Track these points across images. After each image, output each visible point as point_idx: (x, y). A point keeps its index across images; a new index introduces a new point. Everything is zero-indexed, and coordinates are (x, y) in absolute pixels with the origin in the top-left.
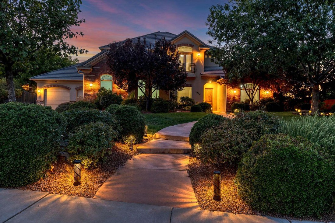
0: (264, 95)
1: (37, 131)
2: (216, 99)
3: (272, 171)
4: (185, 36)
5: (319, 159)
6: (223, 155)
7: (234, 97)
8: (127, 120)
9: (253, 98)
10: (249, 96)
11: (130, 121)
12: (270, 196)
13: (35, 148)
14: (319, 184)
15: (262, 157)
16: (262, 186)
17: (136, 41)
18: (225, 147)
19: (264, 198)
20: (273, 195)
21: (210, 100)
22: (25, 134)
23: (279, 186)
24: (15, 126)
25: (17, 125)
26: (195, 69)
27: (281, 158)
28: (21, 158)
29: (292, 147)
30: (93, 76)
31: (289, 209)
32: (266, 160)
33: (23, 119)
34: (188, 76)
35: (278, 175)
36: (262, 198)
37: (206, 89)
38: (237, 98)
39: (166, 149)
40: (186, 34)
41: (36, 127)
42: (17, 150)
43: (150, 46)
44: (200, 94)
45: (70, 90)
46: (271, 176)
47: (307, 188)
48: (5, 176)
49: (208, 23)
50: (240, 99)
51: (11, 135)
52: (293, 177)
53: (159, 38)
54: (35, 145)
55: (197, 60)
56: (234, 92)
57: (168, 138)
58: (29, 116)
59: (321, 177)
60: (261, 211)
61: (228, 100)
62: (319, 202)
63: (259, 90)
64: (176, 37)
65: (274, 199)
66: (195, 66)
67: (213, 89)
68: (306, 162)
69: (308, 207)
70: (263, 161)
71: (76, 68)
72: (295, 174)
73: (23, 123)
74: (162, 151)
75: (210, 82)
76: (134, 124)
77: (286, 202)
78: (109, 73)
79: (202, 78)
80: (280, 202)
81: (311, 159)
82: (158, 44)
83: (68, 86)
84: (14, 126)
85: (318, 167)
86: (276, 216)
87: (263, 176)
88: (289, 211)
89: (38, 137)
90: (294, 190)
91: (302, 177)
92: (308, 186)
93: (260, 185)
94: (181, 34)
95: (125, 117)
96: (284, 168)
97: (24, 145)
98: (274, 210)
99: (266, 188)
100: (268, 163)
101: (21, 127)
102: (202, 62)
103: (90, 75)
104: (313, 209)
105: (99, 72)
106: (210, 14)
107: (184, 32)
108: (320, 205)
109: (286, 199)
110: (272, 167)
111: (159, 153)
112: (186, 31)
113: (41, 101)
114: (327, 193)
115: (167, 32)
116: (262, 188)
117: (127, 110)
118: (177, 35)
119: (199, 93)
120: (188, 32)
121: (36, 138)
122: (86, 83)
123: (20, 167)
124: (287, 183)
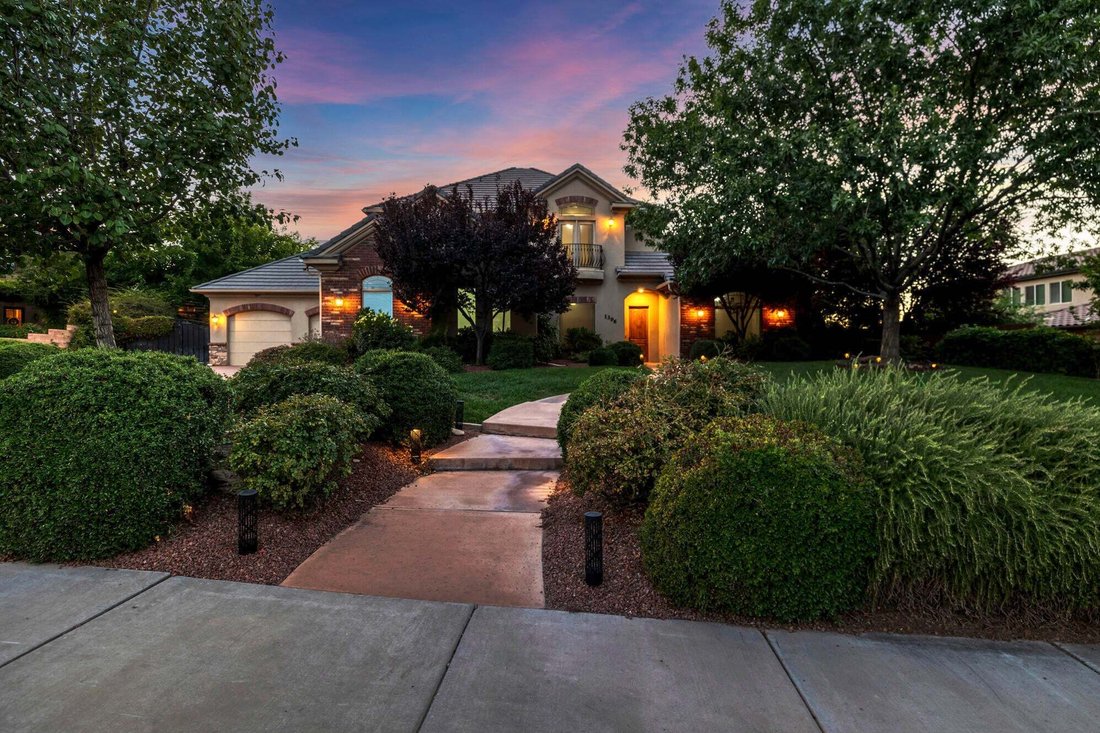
0: (773, 321)
1: (143, 419)
2: (656, 332)
3: (717, 508)
4: (577, 178)
5: (835, 477)
6: (616, 472)
7: (698, 327)
8: (403, 389)
9: (744, 329)
10: (736, 323)
11: (413, 390)
12: (713, 571)
13: (136, 462)
14: (832, 539)
15: (697, 475)
16: (696, 548)
17: (450, 192)
18: (623, 451)
19: (701, 577)
20: (721, 569)
21: (640, 334)
22: (111, 427)
23: (735, 547)
24: (86, 408)
25: (90, 405)
26: (601, 260)
27: (740, 475)
28: (100, 486)
29: (770, 446)
30: (345, 281)
31: (762, 602)
32: (705, 481)
33: (107, 390)
34: (579, 277)
35: (732, 517)
36: (695, 576)
37: (631, 307)
38: (705, 329)
39: (501, 460)
40: (577, 174)
41: (141, 408)
42: (90, 467)
43: (484, 204)
44: (615, 322)
45: (291, 316)
46: (715, 521)
47: (802, 550)
48: (59, 532)
49: (626, 144)
50: (713, 331)
51: (75, 431)
52: (768, 524)
53: (505, 183)
54: (136, 454)
55: (606, 237)
56: (699, 314)
57: (515, 431)
58: (124, 382)
59: (836, 521)
60: (696, 610)
61: (684, 333)
62: (833, 583)
63: (761, 307)
64: (555, 178)
65: (724, 578)
66: (601, 251)
67: (647, 307)
68: (802, 484)
69: (807, 597)
70: (698, 484)
71: (301, 261)
72: (774, 515)
73: (106, 399)
74: (493, 465)
75: (641, 290)
76: (423, 399)
77: (752, 585)
78: (383, 273)
79: (619, 282)
80: (739, 586)
81: (816, 476)
82: (503, 199)
83: (288, 306)
84: (82, 407)
85: (828, 498)
86: (733, 623)
87: (697, 522)
88: (761, 607)
89: (146, 434)
90: (771, 556)
91: (791, 521)
92: (805, 543)
93: (691, 545)
94: (566, 173)
95: (400, 380)
96: (747, 501)
97: (107, 454)
98: (724, 606)
99: (705, 553)
100: (711, 488)
101: (101, 409)
102: (619, 239)
103: (337, 279)
104: (818, 602)
105: (360, 269)
106: (629, 121)
107: (573, 168)
108: (836, 591)
109: (751, 577)
110: (720, 498)
111: (486, 469)
112: (577, 166)
113: (220, 345)
114: (853, 559)
115: (533, 169)
116: (696, 553)
117: (405, 363)
118: (557, 174)
119: (612, 319)
120: (582, 168)
121: (140, 437)
122: (326, 298)
123: (97, 509)
124: (752, 539)
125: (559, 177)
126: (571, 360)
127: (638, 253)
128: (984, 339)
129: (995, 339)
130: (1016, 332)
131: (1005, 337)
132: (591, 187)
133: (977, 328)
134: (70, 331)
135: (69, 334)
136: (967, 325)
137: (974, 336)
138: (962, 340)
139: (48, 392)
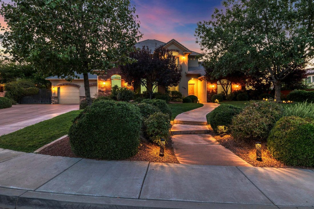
0: (235, 88)
2: (197, 92)
3: (300, 139)
4: (173, 44)
7: (213, 91)
9: (227, 91)
10: (224, 88)
12: (299, 155)
15: (291, 131)
19: (295, 157)
20: (301, 155)
21: (192, 93)
23: (305, 149)
26: (181, 69)
30: (106, 76)
31: (312, 162)
32: (294, 133)
35: (304, 141)
36: (293, 157)
37: (189, 84)
38: (214, 91)
40: (173, 42)
44: (185, 89)
45: (80, 87)
46: (299, 142)
50: (217, 91)
55: (182, 62)
56: (212, 86)
60: (292, 165)
61: (208, 92)
63: (231, 84)
64: (166, 44)
65: (302, 157)
66: (181, 67)
67: (194, 84)
70: (292, 133)
75: (193, 79)
77: (310, 158)
79: (187, 76)
80: (306, 159)
82: (157, 51)
83: (78, 84)
86: (303, 168)
87: (294, 143)
88: (311, 164)
93: (292, 149)
94: (169, 42)
96: (308, 137)
98: (301, 164)
99: (296, 151)
100: (296, 134)
102: (186, 63)
103: (103, 76)
107: (172, 40)
109: (310, 156)
110: (299, 137)
112: (173, 40)
113: (55, 97)
115: (155, 40)
116: (294, 151)
118: (166, 43)
120: (175, 40)
122: (100, 82)
124: (310, 147)
125: (168, 43)
126: (174, 101)
127: (192, 67)
128: (302, 94)
129: (306, 94)
130: (312, 91)
131: (309, 93)
132: (177, 47)
133: (300, 90)
134: (5, 93)
135: (5, 94)
136: (296, 90)
137: (299, 92)
138: (295, 94)
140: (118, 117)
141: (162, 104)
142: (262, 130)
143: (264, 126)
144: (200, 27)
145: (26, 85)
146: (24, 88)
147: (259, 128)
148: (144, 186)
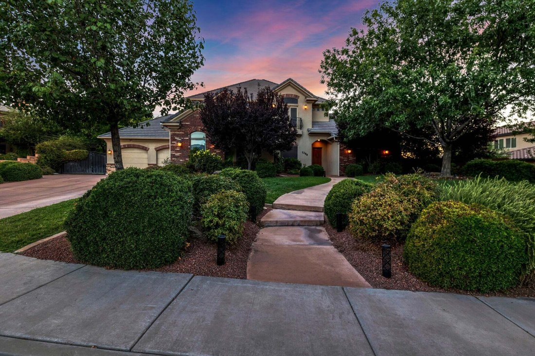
0: (383, 155)
1: (173, 202)
3: (456, 242)
4: (289, 85)
5: (507, 229)
6: (385, 226)
7: (349, 158)
11: (251, 188)
12: (453, 270)
13: (173, 222)
14: (509, 256)
15: (443, 227)
16: (444, 260)
17: (235, 91)
18: (387, 217)
19: (447, 273)
20: (457, 269)
21: (318, 161)
22: (161, 206)
23: (465, 259)
24: (149, 197)
25: (151, 196)
26: (301, 126)
27: (466, 228)
28: (159, 234)
29: (474, 215)
30: (182, 134)
31: (476, 284)
32: (448, 230)
33: (156, 188)
35: (463, 246)
36: (444, 273)
37: (314, 148)
40: (290, 83)
41: (172, 197)
42: (155, 225)
43: (253, 96)
44: (307, 155)
45: (147, 150)
46: (455, 248)
47: (496, 261)
48: (141, 256)
49: (321, 69)
51: (146, 208)
52: (480, 249)
53: (263, 87)
54: (173, 218)
56: (348, 152)
58: (161, 184)
59: (511, 248)
60: (441, 288)
61: (342, 161)
62: (508, 275)
64: (278, 86)
65: (459, 274)
66: (301, 121)
67: (321, 148)
68: (494, 231)
69: (497, 281)
70: (444, 232)
71: (161, 124)
72: (482, 245)
73: (157, 192)
74: (291, 224)
75: (319, 140)
76: (255, 192)
77: (472, 277)
79: (310, 136)
80: (466, 277)
81: (498, 228)
82: (261, 95)
83: (146, 145)
84: (148, 196)
85: (507, 237)
87: (445, 249)
88: (475, 286)
89: (175, 209)
90: (482, 262)
91: (491, 248)
92: (497, 258)
93: (442, 259)
94: (284, 82)
96: (471, 239)
97: (161, 218)
98: (457, 286)
99: (449, 262)
100: (451, 234)
101: (155, 197)
102: (309, 115)
103: (178, 133)
104: (501, 284)
105: (189, 128)
107: (288, 80)
108: (509, 279)
109: (472, 273)
110: (456, 238)
112: (290, 79)
113: (112, 165)
114: (517, 265)
115: (264, 80)
116: (445, 262)
118: (279, 84)
120: (292, 80)
121: (173, 210)
122: (173, 142)
123: (158, 244)
124: (473, 256)
125: (281, 84)
126: (289, 173)
127: (318, 122)
128: (487, 165)
129: (491, 165)
130: (502, 161)
131: (496, 164)
132: (297, 90)
133: (483, 160)
134: (37, 157)
135: (36, 159)
136: (477, 158)
137: (482, 163)
138: (476, 165)
139: (131, 189)
140: (142, 197)
141: (249, 176)
142: (399, 223)
143: (402, 217)
144: (328, 58)
145: (70, 145)
146: (67, 150)
147: (394, 221)
148: (157, 322)
